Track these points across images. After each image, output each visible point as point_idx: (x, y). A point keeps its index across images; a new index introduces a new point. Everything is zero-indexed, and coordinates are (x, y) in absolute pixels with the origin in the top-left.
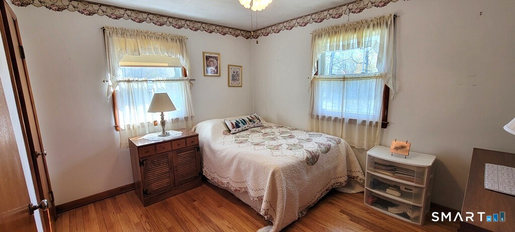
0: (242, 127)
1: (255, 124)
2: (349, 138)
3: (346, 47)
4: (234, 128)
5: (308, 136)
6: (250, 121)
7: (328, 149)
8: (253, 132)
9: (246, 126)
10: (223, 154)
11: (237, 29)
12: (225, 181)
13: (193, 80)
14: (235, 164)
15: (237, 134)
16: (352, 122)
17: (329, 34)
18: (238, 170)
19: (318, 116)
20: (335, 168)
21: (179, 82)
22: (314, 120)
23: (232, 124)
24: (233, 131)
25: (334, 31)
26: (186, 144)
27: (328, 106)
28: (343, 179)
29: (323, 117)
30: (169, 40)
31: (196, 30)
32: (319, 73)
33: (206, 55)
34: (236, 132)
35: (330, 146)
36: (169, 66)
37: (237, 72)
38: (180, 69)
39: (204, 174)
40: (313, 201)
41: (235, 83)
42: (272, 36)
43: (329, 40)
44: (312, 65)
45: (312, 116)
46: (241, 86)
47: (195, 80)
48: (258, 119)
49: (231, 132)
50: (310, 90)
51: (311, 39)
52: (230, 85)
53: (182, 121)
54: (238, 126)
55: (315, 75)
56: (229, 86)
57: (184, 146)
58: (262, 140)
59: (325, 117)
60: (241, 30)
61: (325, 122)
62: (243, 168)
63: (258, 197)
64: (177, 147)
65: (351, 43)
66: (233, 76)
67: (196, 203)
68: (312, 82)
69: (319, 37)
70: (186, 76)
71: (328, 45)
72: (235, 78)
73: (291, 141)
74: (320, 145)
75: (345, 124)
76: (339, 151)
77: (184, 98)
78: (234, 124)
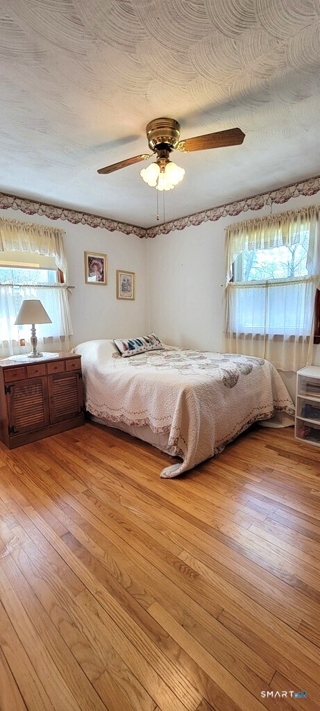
0: (137, 348)
1: (154, 346)
2: (274, 359)
3: (269, 245)
4: (127, 349)
5: (223, 358)
6: (148, 341)
7: (249, 371)
8: (153, 354)
9: (142, 347)
10: (115, 379)
11: (128, 225)
12: (117, 414)
13: (72, 287)
14: (132, 389)
15: (131, 358)
16: (278, 338)
17: (247, 230)
18: (136, 396)
19: (234, 334)
20: (258, 395)
21: (54, 289)
22: (230, 340)
23: (125, 345)
24: (125, 353)
25: (254, 225)
26: (65, 368)
27: (248, 319)
28: (268, 410)
29: (242, 335)
30: (41, 233)
31: (76, 222)
32: (236, 279)
33: (88, 255)
34: (128, 355)
35: (251, 366)
36: (41, 268)
37: (128, 280)
38: (55, 273)
39: (87, 410)
40: (232, 435)
41: (126, 295)
42: (175, 234)
43: (247, 237)
44: (227, 269)
45: (227, 334)
46: (133, 299)
47: (74, 287)
48: (157, 340)
49: (123, 355)
50: (224, 301)
51: (224, 236)
52: (120, 296)
53: (57, 341)
54: (131, 347)
55: (230, 281)
56: (118, 298)
57: (61, 369)
58: (166, 362)
59: (243, 334)
60: (134, 226)
61: (244, 342)
62: (142, 393)
63: (163, 428)
64: (53, 372)
65: (275, 240)
66: (123, 285)
67: (79, 444)
68: (227, 291)
69: (235, 233)
70: (62, 281)
71: (247, 243)
72: (125, 288)
73: (203, 362)
74: (239, 365)
75: (268, 342)
76: (262, 373)
77: (60, 311)
78: (127, 344)
